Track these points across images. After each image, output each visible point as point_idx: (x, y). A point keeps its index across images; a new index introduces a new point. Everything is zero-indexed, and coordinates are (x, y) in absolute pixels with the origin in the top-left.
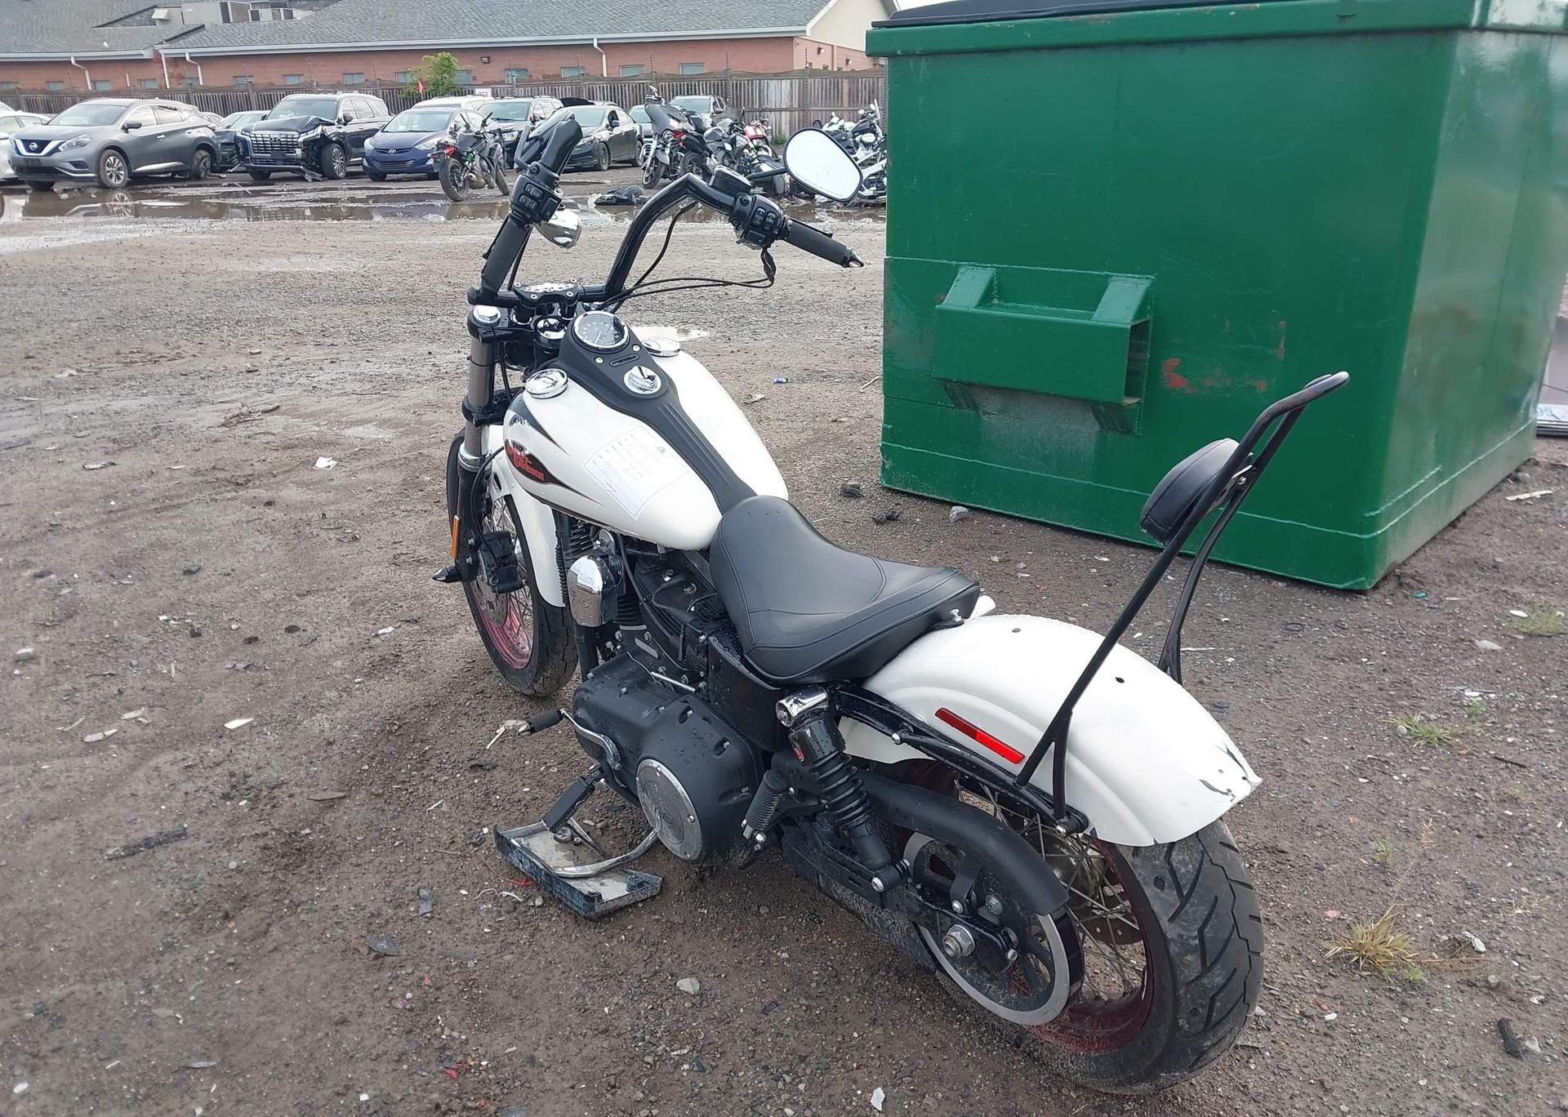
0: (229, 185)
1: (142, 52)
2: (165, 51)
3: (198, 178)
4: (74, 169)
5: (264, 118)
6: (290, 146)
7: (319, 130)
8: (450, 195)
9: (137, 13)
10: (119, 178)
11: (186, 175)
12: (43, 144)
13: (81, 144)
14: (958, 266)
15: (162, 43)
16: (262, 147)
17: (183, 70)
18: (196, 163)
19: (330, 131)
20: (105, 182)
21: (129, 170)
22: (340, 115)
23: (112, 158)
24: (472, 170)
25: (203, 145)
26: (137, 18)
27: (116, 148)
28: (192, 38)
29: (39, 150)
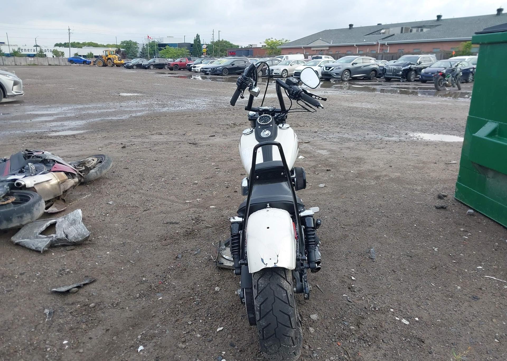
0: (379, 82)
1: (374, 42)
2: (380, 42)
3: (370, 79)
4: (336, 75)
5: (394, 62)
6: (399, 71)
7: (409, 66)
8: (436, 88)
9: (377, 31)
10: (347, 78)
11: (367, 78)
12: (330, 68)
13: (339, 68)
14: (488, 121)
15: (380, 40)
16: (390, 71)
17: (384, 48)
18: (371, 75)
19: (413, 66)
20: (343, 79)
21: (351, 76)
22: (418, 62)
23: (347, 73)
24: (447, 81)
25: (374, 70)
26: (377, 32)
27: (348, 70)
28: (389, 38)
29: (328, 70)
